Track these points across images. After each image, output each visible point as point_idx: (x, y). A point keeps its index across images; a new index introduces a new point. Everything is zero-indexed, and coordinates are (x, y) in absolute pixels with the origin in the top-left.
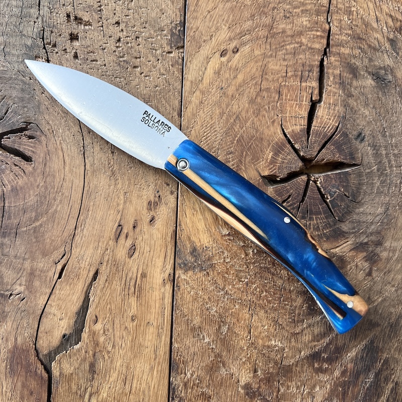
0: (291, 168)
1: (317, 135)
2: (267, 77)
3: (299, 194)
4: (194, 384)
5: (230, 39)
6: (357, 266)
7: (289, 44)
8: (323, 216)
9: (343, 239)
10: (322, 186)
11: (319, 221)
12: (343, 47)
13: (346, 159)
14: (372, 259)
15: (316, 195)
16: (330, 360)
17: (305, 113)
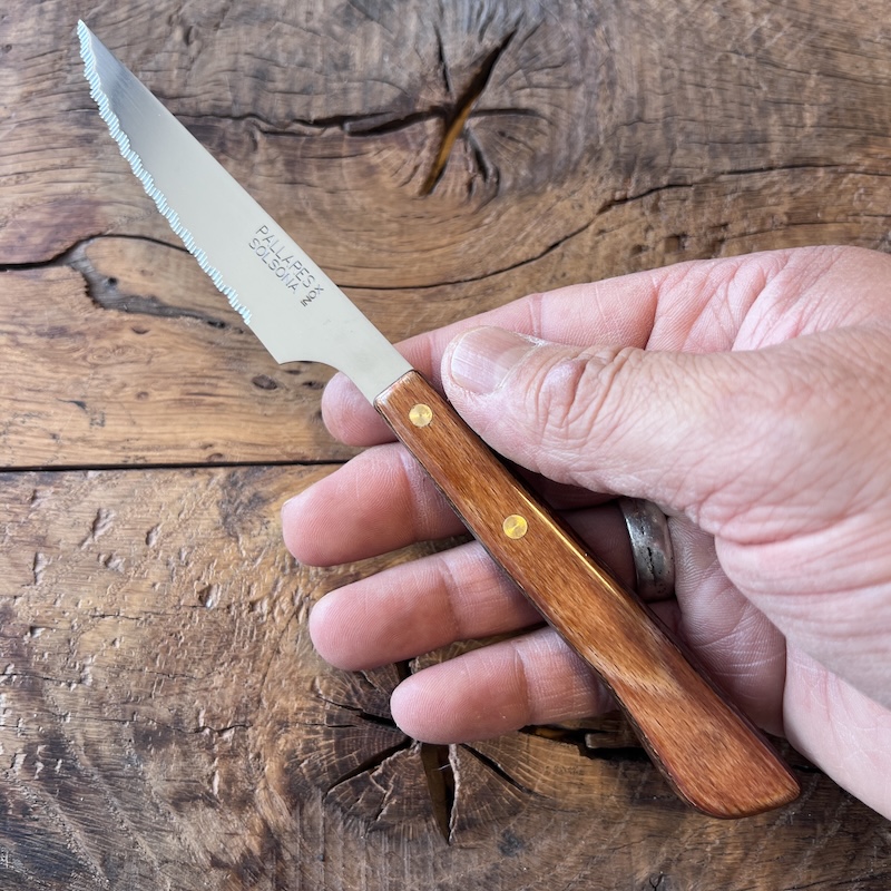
1: (510, 744)
4: (17, 515)
6: (233, 835)
8: (335, 760)
9: (288, 803)
10: (398, 757)
11: (324, 751)
13: (460, 811)
14: (247, 870)
15: (379, 745)
16: (48, 778)
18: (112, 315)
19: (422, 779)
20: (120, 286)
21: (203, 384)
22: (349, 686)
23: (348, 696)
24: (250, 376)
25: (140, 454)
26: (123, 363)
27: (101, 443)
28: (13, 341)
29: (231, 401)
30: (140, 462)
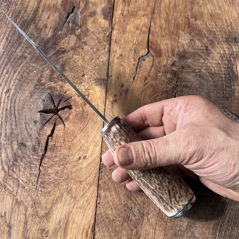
0: (64, 112)
1: (52, 123)
2: (69, 147)
3: (62, 102)
5: (82, 163)
7: (58, 161)
8: (54, 95)
9: (49, 87)
11: (56, 93)
12: (36, 159)
13: (43, 114)
14: (40, 80)
15: (55, 102)
16: (59, 51)
17: (56, 132)
18: (138, 60)
19: (49, 108)
20: (143, 62)
21: (123, 75)
22: (66, 98)
23: (64, 97)
24: (124, 83)
25: (111, 65)
26: (128, 62)
27: (114, 59)
28: (134, 44)
29: (119, 80)
30: (109, 65)
